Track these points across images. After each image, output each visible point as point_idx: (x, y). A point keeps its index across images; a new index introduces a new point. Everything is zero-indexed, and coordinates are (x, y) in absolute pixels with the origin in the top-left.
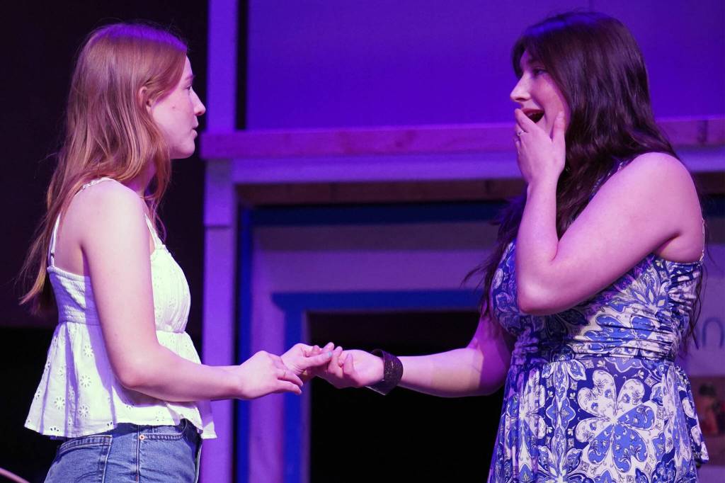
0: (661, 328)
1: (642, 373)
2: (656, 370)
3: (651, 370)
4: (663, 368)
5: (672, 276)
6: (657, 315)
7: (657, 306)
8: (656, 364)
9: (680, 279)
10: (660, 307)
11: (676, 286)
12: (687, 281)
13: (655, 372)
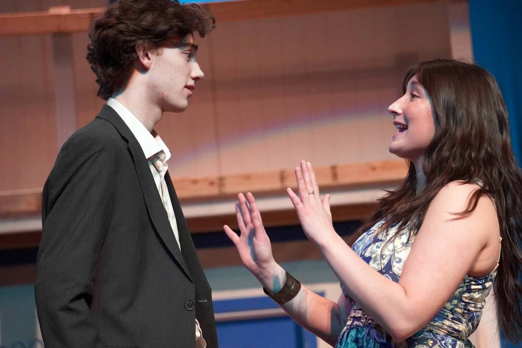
0: (452, 318)
1: (432, 342)
2: (444, 342)
3: (440, 341)
4: (450, 341)
5: (467, 284)
6: (450, 310)
7: (451, 304)
8: (445, 337)
9: (473, 287)
10: (453, 305)
11: (469, 293)
12: (480, 290)
13: (443, 342)
